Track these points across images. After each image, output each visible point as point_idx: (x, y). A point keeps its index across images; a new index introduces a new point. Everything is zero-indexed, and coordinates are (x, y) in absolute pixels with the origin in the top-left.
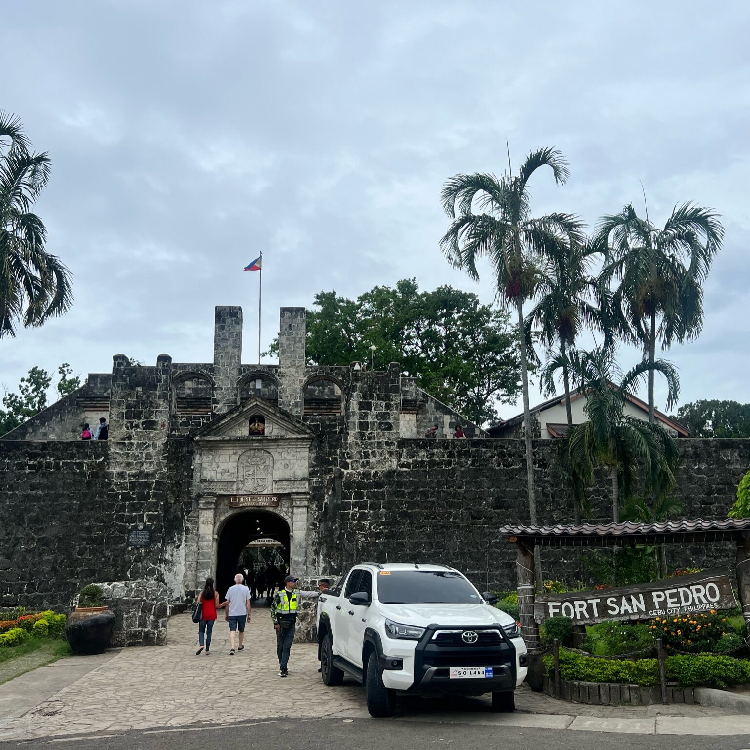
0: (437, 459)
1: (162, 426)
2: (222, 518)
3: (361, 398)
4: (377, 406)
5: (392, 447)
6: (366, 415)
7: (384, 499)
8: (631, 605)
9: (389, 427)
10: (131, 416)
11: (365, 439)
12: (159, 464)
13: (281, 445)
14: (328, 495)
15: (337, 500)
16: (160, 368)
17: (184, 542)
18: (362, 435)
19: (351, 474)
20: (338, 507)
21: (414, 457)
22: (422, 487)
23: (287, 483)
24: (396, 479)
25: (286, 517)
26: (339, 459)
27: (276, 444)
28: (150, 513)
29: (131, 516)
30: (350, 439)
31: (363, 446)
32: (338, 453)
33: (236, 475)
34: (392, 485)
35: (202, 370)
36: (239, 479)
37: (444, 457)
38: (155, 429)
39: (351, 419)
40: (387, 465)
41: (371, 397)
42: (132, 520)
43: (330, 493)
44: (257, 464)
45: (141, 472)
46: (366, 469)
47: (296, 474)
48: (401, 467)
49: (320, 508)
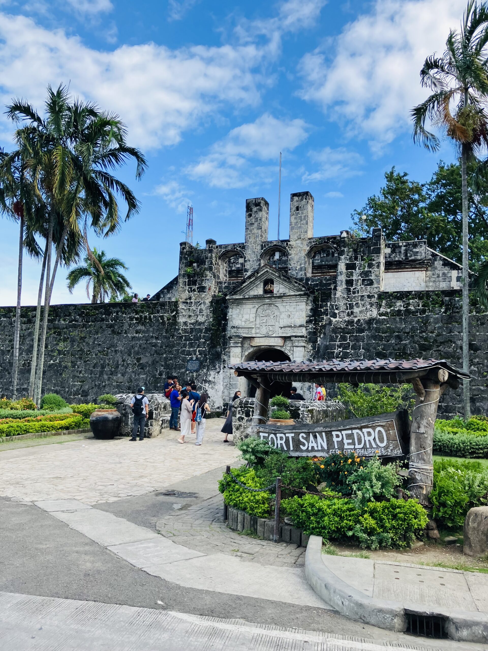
0: (413, 308)
1: (209, 290)
2: (247, 353)
3: (348, 260)
4: (361, 266)
5: (373, 299)
6: (352, 274)
7: (363, 341)
8: (316, 442)
9: (371, 283)
10: (190, 284)
11: (350, 294)
12: (207, 316)
13: (284, 301)
14: (321, 338)
15: (327, 341)
16: (207, 249)
17: (222, 369)
18: (348, 290)
19: (338, 322)
20: (327, 347)
21: (391, 307)
22: (397, 332)
23: (289, 329)
24: (375, 326)
25: (289, 354)
26: (329, 310)
27: (281, 300)
28: (201, 349)
29: (189, 351)
30: (339, 294)
31: (349, 299)
32: (329, 305)
33: (254, 323)
34: (371, 330)
35: (238, 248)
36: (257, 326)
37: (419, 306)
38: (205, 292)
39: (339, 278)
40: (368, 314)
41: (356, 259)
42: (189, 353)
43: (322, 336)
44: (268, 315)
45: (197, 321)
46: (351, 318)
47: (296, 322)
48: (380, 316)
49: (314, 348)
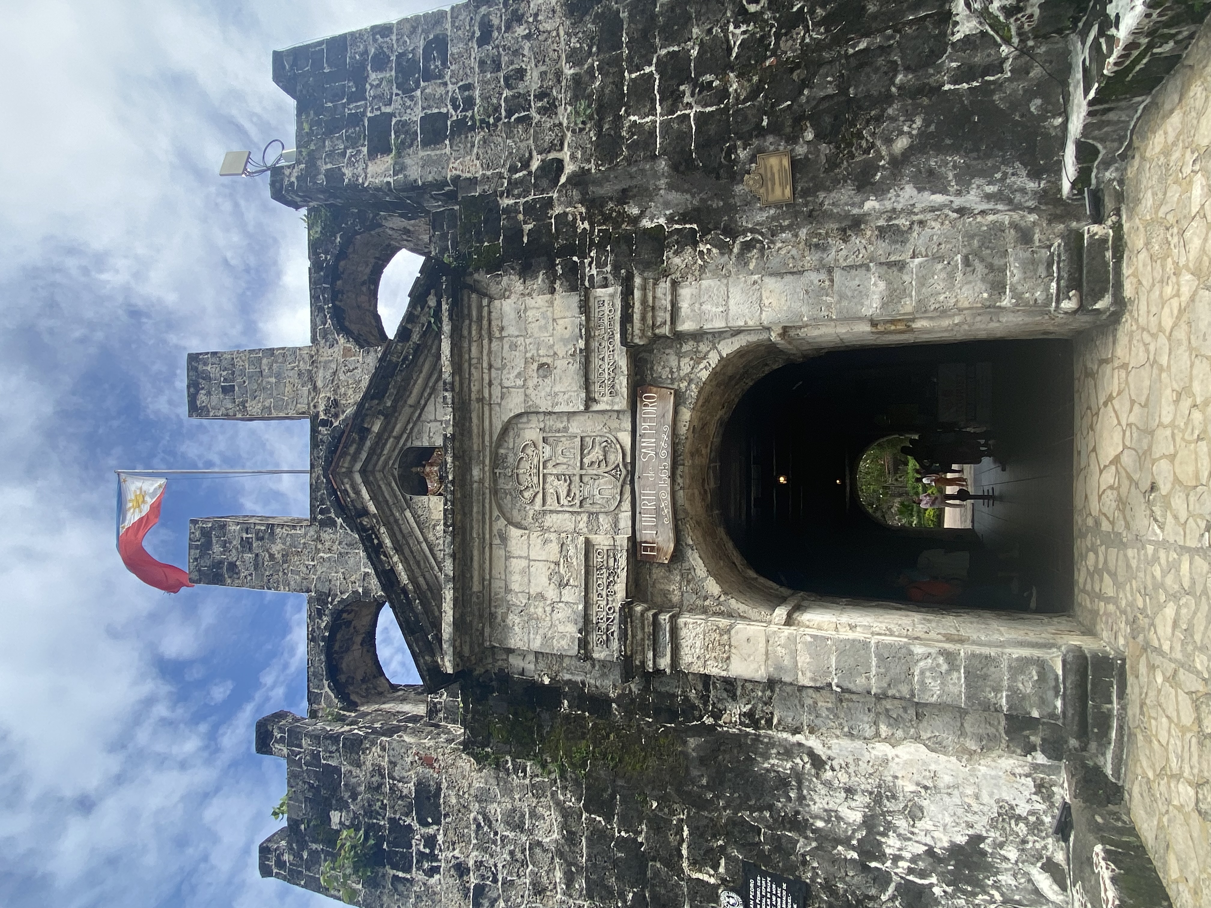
1: (431, 766)
2: (713, 587)
4: (381, 98)
6: (404, 128)
9: (438, 44)
12: (537, 790)
13: (481, 391)
15: (655, 175)
16: (286, 752)
17: (799, 738)
18: (460, 130)
19: (576, 147)
20: (679, 167)
23: (595, 361)
25: (713, 359)
26: (531, 197)
27: (475, 405)
28: (685, 853)
30: (471, 167)
31: (492, 120)
32: (511, 202)
35: (323, 626)
36: (582, 525)
38: (439, 789)
39: (415, 174)
40: (548, 26)
44: (539, 471)
45: (560, 852)
46: (562, 95)
47: (567, 334)
49: (686, 240)
